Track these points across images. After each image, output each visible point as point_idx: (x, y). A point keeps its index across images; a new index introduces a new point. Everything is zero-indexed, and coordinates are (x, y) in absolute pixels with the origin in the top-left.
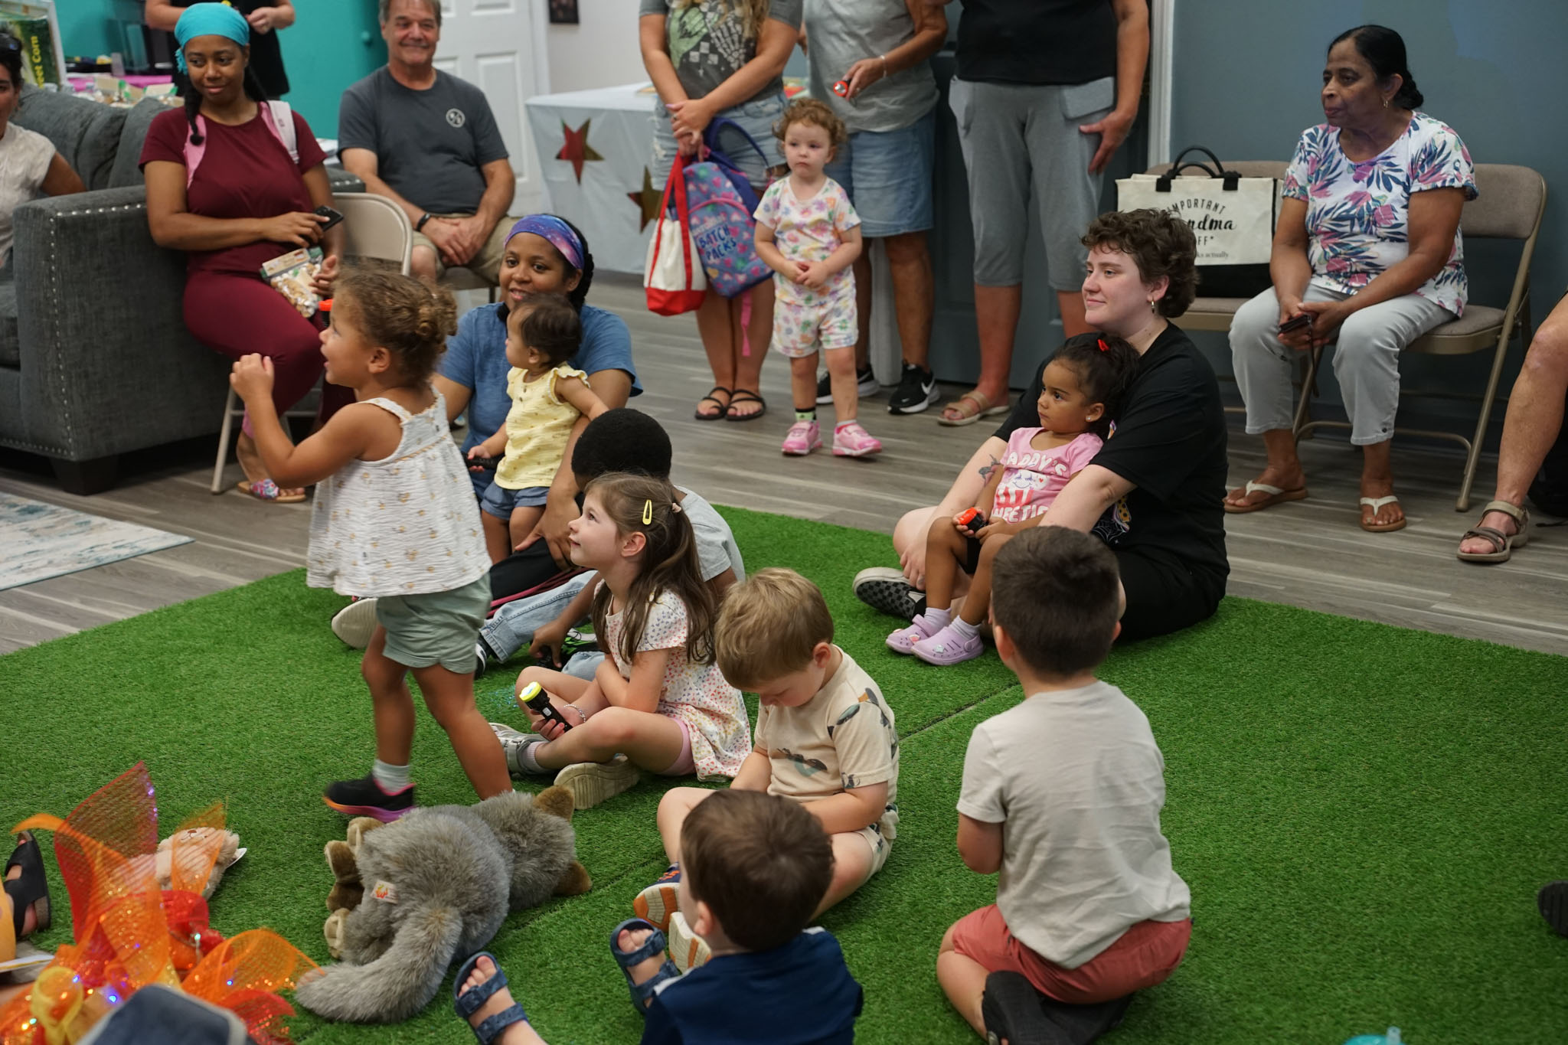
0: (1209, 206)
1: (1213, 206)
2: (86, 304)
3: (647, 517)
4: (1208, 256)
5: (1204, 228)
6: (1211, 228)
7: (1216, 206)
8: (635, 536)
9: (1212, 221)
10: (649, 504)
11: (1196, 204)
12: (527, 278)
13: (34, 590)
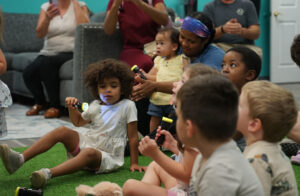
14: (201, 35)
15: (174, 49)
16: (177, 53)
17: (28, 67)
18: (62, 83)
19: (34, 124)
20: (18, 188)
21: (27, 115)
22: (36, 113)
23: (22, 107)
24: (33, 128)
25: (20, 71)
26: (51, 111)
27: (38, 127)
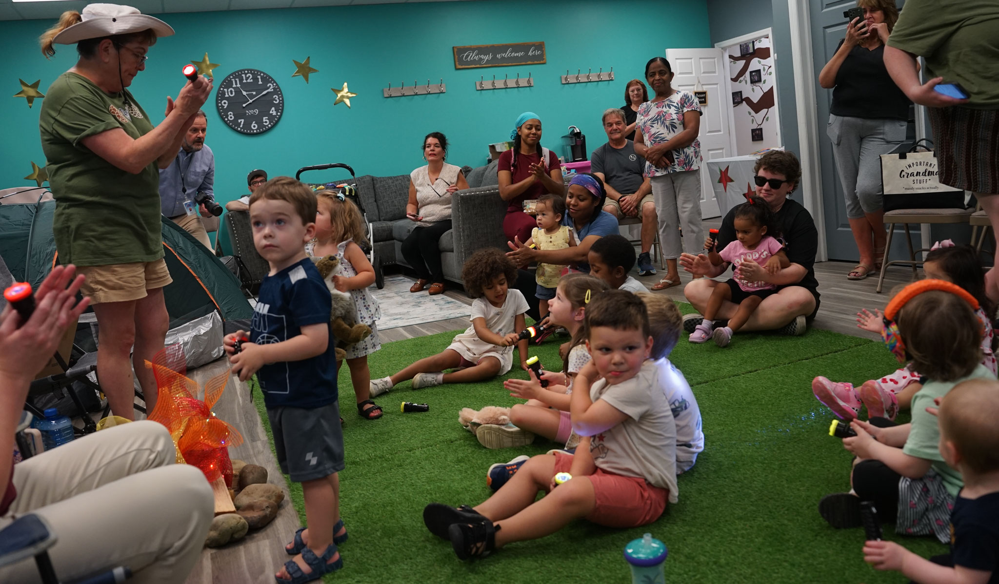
0: (927, 165)
1: (929, 164)
2: (471, 227)
3: (588, 299)
4: (928, 188)
5: (925, 175)
6: (929, 175)
7: (931, 165)
8: (581, 310)
9: (929, 172)
10: (589, 292)
11: (920, 164)
12: (576, 204)
13: (419, 327)
14: (593, 191)
15: (558, 220)
16: (561, 223)
17: (409, 237)
18: (443, 255)
19: (418, 304)
20: (403, 403)
21: (412, 291)
22: (420, 289)
23: (407, 279)
24: (418, 310)
25: (401, 240)
26: (435, 286)
27: (423, 307)
